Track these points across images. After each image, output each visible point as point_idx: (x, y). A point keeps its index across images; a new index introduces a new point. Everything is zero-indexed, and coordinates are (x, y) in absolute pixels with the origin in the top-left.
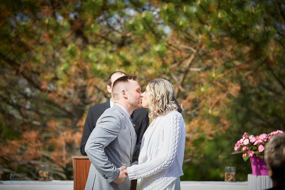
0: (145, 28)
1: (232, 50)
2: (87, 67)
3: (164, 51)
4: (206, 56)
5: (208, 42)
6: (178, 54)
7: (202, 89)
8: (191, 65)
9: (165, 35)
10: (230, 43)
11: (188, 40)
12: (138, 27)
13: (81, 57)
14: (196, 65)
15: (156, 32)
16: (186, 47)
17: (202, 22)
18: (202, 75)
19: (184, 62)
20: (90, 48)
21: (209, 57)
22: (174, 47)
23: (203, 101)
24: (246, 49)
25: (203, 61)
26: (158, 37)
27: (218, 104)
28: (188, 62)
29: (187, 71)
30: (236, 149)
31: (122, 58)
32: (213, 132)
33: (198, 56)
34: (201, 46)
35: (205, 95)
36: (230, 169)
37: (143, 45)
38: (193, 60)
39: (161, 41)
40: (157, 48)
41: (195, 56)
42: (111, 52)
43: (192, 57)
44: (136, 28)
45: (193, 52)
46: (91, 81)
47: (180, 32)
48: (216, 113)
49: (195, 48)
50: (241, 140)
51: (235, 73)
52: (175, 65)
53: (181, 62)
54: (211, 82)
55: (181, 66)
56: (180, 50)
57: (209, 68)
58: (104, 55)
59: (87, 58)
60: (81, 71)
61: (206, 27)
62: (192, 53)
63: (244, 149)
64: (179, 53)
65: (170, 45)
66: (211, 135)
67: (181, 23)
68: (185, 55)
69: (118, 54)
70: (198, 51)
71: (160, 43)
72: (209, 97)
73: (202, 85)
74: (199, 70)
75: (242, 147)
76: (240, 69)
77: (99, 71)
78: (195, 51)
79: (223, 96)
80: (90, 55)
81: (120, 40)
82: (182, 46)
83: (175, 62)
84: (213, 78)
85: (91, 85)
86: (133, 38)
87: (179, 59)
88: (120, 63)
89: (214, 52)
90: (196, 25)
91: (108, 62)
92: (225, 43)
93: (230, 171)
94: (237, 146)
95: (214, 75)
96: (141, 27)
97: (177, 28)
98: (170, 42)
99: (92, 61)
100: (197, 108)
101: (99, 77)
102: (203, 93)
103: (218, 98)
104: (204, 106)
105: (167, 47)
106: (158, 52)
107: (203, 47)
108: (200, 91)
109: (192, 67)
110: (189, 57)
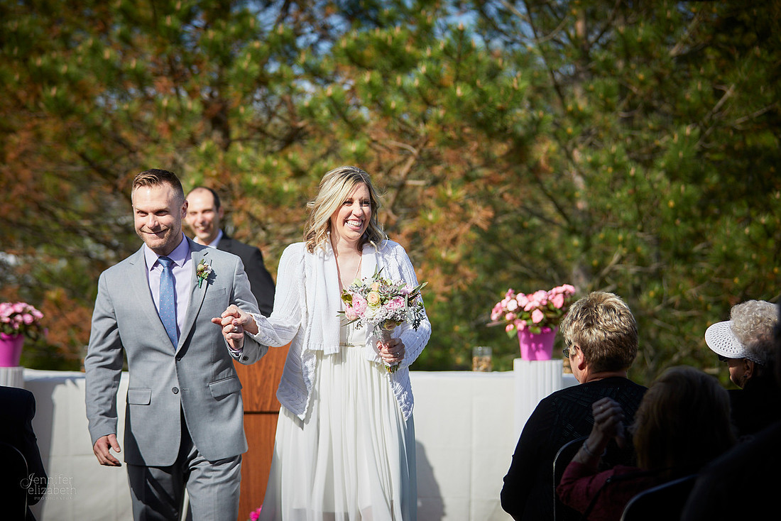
0: (332, 113)
1: (478, 150)
2: (234, 180)
3: (365, 152)
4: (432, 160)
5: (440, 136)
6: (385, 157)
7: (431, 217)
8: (409, 173)
9: (365, 124)
10: (474, 139)
11: (404, 133)
12: (321, 111)
13: (224, 162)
14: (414, 175)
15: (350, 120)
16: (400, 145)
17: (428, 103)
18: (428, 192)
19: (396, 170)
20: (238, 147)
21: (438, 162)
22: (382, 145)
23: (432, 236)
24: (500, 149)
25: (429, 167)
26: (355, 128)
27: (454, 241)
28: (404, 170)
29: (402, 186)
30: (494, 316)
31: (292, 163)
32: (447, 289)
33: (420, 160)
34: (426, 144)
35: (435, 227)
36: (482, 351)
37: (327, 142)
38: (412, 167)
39: (359, 135)
40: (353, 147)
41: (416, 159)
42: (271, 152)
43: (411, 161)
44: (316, 112)
45: (411, 153)
46: (240, 203)
47: (391, 119)
48: (454, 257)
49: (415, 146)
50: (504, 302)
51: (482, 187)
52: (380, 175)
53: (389, 172)
54: (444, 204)
55: (391, 176)
56: (391, 151)
57: (436, 182)
58: (262, 161)
59: (235, 164)
60: (224, 186)
61: (434, 111)
62: (409, 154)
63: (508, 317)
64: (387, 153)
65: (374, 141)
66: (444, 294)
67: (393, 105)
68: (398, 158)
69: (286, 158)
70: (421, 152)
71: (358, 139)
72: (440, 231)
73: (431, 209)
74: (421, 183)
75: (504, 313)
76: (490, 181)
77: (255, 187)
78: (415, 151)
79: (465, 228)
80: (240, 160)
81: (286, 132)
82: (393, 143)
83: (379, 169)
84: (449, 198)
85: (239, 210)
86: (309, 128)
87: (387, 163)
88: (288, 172)
89: (446, 153)
90: (418, 108)
91: (268, 171)
92: (466, 138)
93: (483, 354)
94: (497, 312)
95: (449, 192)
96: (326, 113)
97: (386, 112)
98: (374, 137)
99: (242, 170)
100: (419, 248)
101: (253, 196)
102: (432, 223)
103: (456, 231)
104: (432, 245)
105: (370, 146)
106: (356, 153)
107: (431, 144)
108: (427, 219)
109: (411, 179)
110: (405, 161)
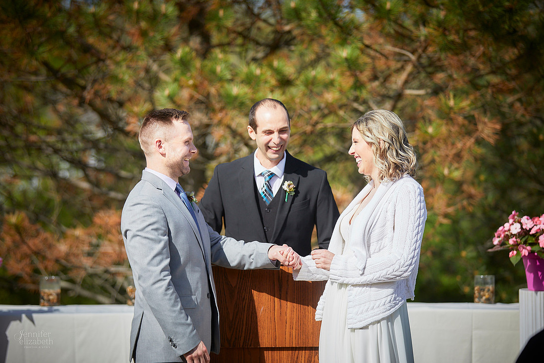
0: (320, 15)
1: (484, 54)
2: (213, 90)
3: (357, 58)
4: (433, 67)
5: (439, 40)
6: (381, 64)
7: (430, 130)
8: (406, 82)
9: (357, 27)
10: (479, 42)
11: (402, 37)
12: (308, 14)
13: (202, 71)
14: (416, 83)
15: (341, 22)
16: (397, 50)
17: (427, 3)
18: (427, 102)
19: (393, 79)
20: (218, 53)
21: (441, 68)
22: (376, 51)
23: (432, 151)
24: (510, 54)
25: (430, 75)
26: (346, 32)
27: (458, 156)
28: (403, 76)
29: (399, 96)
30: (496, 241)
31: (277, 72)
32: (450, 210)
33: (419, 67)
34: (425, 49)
35: (435, 141)
36: (484, 279)
37: (316, 47)
38: (410, 75)
39: (350, 39)
40: (345, 53)
41: (415, 66)
42: (255, 60)
43: (409, 68)
44: (303, 15)
45: (410, 59)
46: (220, 115)
47: (386, 21)
48: (457, 175)
49: (413, 52)
50: (507, 225)
51: (488, 97)
52: (376, 84)
53: (386, 79)
54: (446, 115)
55: (387, 85)
56: (386, 57)
57: (437, 91)
58: (243, 69)
59: (213, 72)
60: (201, 97)
61: (435, 11)
62: (407, 61)
63: (511, 241)
64: (383, 60)
65: (367, 46)
66: (446, 216)
67: (388, 6)
68: (394, 65)
69: (270, 66)
70: (420, 57)
71: (350, 44)
72: (441, 145)
73: (430, 122)
74: (421, 92)
75: (507, 237)
76: (498, 90)
77: (236, 98)
78: (413, 58)
79: (470, 142)
80: (219, 69)
81: (272, 37)
82: (389, 48)
83: (375, 78)
84: (451, 108)
85: (220, 123)
86: (296, 32)
87: (382, 72)
88: (273, 82)
89: (448, 59)
90: (416, 8)
91: (250, 81)
92: (471, 42)
93: (485, 283)
94: (499, 237)
95: (451, 103)
96: (314, 15)
97: (380, 14)
98: (367, 42)
99: (221, 80)
101: (234, 108)
102: (432, 137)
103: (459, 145)
104: (433, 161)
105: (362, 51)
106: (346, 59)
107: (430, 49)
108: (426, 132)
109: (410, 88)
110: (402, 68)
